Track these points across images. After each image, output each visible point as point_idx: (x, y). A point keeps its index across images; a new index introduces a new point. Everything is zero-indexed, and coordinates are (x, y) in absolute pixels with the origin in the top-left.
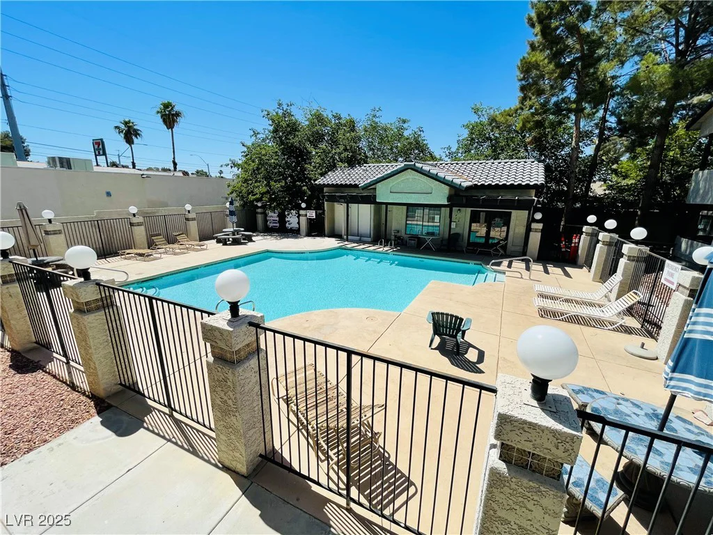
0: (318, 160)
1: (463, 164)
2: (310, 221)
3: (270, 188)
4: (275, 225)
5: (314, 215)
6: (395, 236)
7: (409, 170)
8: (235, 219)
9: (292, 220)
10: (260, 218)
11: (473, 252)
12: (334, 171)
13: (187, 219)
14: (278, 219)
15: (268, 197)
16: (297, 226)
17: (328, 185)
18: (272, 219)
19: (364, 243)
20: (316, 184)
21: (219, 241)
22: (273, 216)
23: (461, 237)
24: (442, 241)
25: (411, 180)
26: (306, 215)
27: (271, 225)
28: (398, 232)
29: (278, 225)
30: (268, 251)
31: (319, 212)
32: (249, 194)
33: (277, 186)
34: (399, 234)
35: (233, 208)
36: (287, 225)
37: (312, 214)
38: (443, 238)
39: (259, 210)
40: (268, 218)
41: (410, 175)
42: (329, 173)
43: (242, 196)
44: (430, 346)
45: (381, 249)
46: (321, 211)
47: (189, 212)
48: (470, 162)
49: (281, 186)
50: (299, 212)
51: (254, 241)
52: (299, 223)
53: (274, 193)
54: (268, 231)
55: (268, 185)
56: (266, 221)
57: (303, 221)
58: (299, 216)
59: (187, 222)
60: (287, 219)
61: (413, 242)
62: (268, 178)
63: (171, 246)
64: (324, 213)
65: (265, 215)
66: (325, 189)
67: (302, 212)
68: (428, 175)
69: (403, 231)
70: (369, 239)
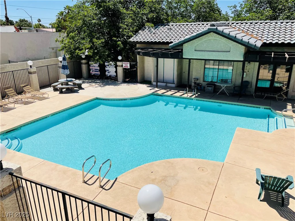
0: (130, 21)
1: (251, 23)
2: (125, 70)
3: (93, 44)
4: (96, 73)
5: (129, 66)
6: (195, 83)
7: (212, 33)
8: (68, 72)
9: (111, 70)
10: (84, 67)
11: (261, 97)
12: (144, 30)
13: (30, 73)
14: (99, 68)
15: (92, 51)
16: (115, 74)
17: (141, 43)
18: (93, 68)
19: (171, 89)
20: (130, 41)
21: (55, 90)
22: (95, 66)
23: (250, 84)
24: (234, 87)
25: (212, 41)
26: (122, 66)
27: (93, 73)
28: (198, 79)
29: (99, 73)
30: (97, 99)
31: (132, 63)
32: (75, 49)
33: (98, 42)
34: (198, 82)
35: (65, 63)
36: (107, 73)
37: (127, 65)
38: (234, 85)
39: (84, 61)
40: (91, 68)
41: (212, 36)
42: (140, 31)
43: (71, 51)
44: (259, 198)
45: (185, 95)
46: (134, 63)
47: (31, 66)
48: (257, 21)
49: (102, 43)
50: (116, 63)
51: (83, 89)
52: (116, 72)
53: (96, 49)
54: (91, 78)
55: (91, 41)
56: (89, 70)
57: (120, 70)
58: (116, 67)
59: (30, 75)
60: (106, 69)
61: (210, 88)
62: (91, 36)
63: (20, 96)
64: (136, 64)
65: (89, 66)
66: (138, 46)
67: (119, 63)
68: (228, 37)
69: (202, 80)
70: (173, 85)
